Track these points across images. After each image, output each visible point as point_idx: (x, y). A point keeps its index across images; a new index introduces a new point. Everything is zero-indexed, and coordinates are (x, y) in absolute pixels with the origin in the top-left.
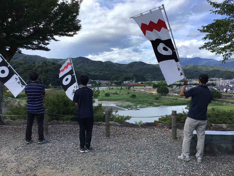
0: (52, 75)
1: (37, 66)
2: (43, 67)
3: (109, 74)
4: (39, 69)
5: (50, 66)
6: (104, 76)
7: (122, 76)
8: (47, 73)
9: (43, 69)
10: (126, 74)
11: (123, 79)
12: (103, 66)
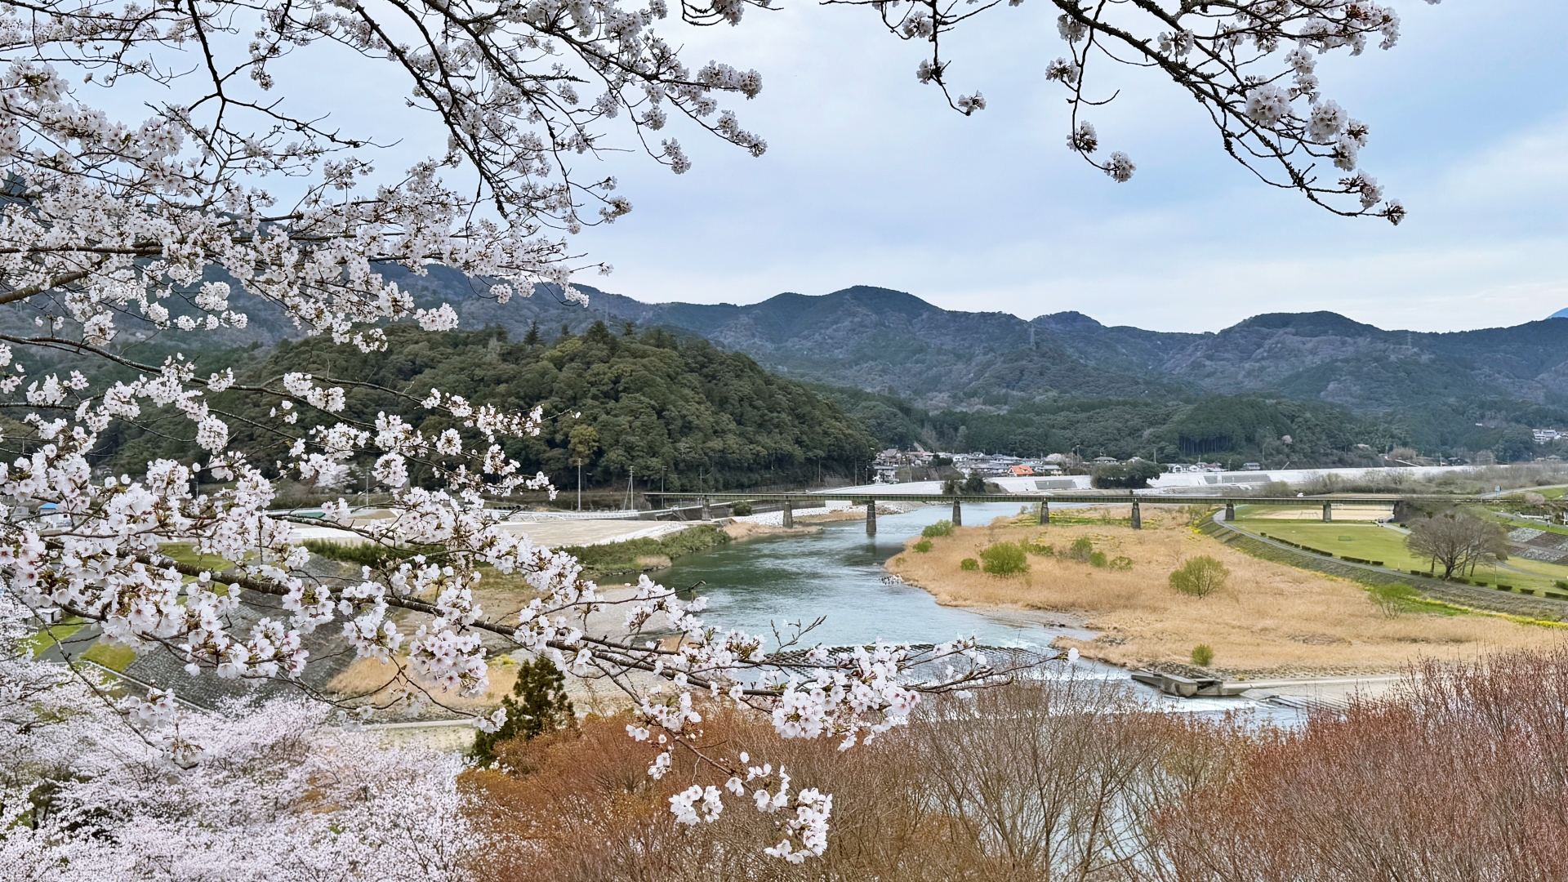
0: (643, 417)
1: (552, 360)
2: (589, 364)
3: (1057, 410)
4: (562, 375)
5: (634, 355)
7: (1164, 421)
8: (612, 404)
9: (587, 375)
11: (1170, 449)
12: (1021, 348)
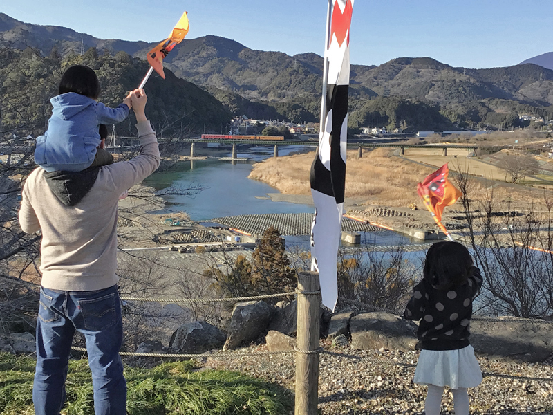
6: (296, 107)
10: (372, 102)
12: (290, 70)
